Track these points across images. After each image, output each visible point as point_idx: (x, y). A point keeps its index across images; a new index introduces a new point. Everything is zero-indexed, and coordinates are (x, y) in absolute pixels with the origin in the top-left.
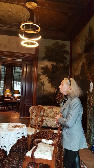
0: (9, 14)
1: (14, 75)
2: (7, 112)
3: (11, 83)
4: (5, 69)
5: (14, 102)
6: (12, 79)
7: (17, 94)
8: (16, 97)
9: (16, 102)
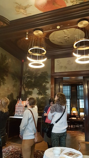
0: (66, 39)
1: (79, 93)
2: (74, 132)
3: (77, 102)
4: (70, 88)
5: (80, 121)
6: (77, 97)
7: (82, 113)
8: (82, 115)
9: (81, 121)
